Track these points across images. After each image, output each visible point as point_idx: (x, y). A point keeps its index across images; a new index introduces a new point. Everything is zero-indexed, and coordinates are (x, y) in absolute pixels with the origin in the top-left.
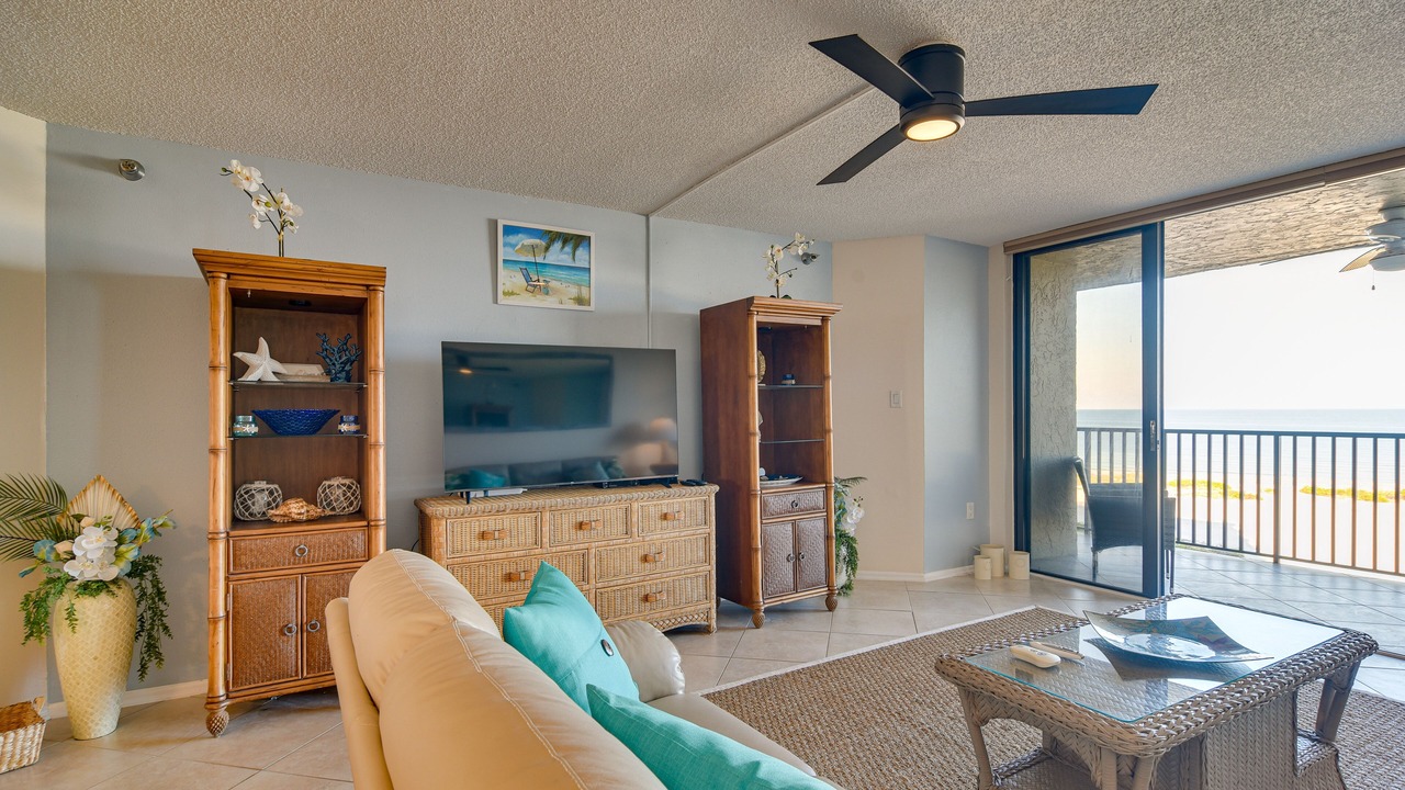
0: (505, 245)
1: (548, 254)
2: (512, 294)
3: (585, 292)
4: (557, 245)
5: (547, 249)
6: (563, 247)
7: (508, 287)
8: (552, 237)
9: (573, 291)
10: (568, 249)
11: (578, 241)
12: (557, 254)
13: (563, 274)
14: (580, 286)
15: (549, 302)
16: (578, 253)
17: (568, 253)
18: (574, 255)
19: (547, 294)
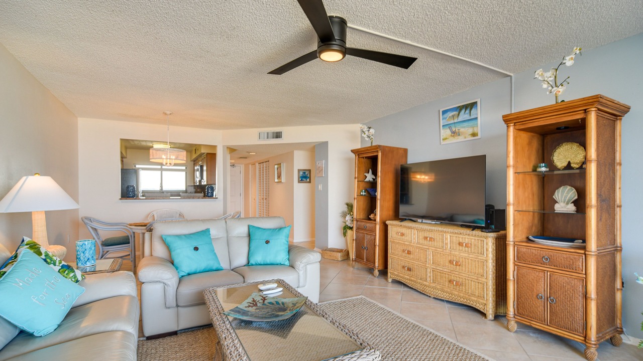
0: (443, 119)
1: (459, 117)
2: (446, 139)
3: (476, 131)
4: (463, 111)
5: (459, 114)
6: (465, 111)
7: (444, 137)
8: (460, 109)
9: (470, 131)
10: (468, 111)
11: (472, 105)
12: (464, 115)
13: (465, 124)
14: (473, 127)
15: (460, 139)
16: (472, 112)
17: (468, 114)
18: (470, 113)
19: (459, 135)
